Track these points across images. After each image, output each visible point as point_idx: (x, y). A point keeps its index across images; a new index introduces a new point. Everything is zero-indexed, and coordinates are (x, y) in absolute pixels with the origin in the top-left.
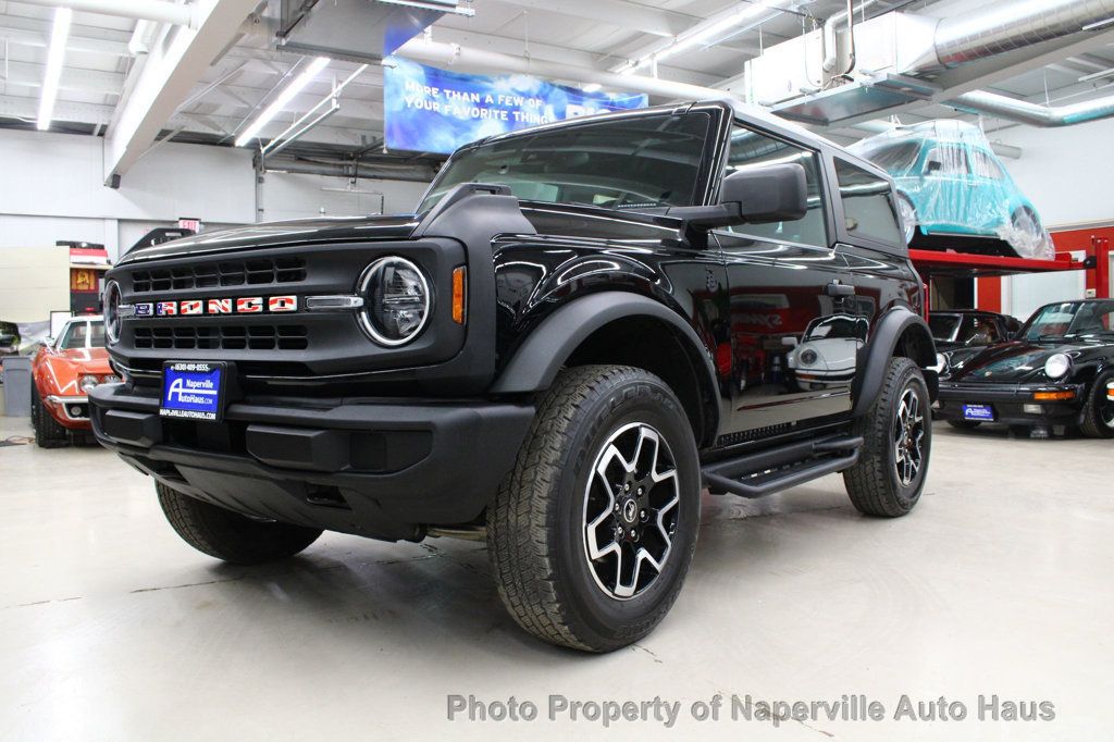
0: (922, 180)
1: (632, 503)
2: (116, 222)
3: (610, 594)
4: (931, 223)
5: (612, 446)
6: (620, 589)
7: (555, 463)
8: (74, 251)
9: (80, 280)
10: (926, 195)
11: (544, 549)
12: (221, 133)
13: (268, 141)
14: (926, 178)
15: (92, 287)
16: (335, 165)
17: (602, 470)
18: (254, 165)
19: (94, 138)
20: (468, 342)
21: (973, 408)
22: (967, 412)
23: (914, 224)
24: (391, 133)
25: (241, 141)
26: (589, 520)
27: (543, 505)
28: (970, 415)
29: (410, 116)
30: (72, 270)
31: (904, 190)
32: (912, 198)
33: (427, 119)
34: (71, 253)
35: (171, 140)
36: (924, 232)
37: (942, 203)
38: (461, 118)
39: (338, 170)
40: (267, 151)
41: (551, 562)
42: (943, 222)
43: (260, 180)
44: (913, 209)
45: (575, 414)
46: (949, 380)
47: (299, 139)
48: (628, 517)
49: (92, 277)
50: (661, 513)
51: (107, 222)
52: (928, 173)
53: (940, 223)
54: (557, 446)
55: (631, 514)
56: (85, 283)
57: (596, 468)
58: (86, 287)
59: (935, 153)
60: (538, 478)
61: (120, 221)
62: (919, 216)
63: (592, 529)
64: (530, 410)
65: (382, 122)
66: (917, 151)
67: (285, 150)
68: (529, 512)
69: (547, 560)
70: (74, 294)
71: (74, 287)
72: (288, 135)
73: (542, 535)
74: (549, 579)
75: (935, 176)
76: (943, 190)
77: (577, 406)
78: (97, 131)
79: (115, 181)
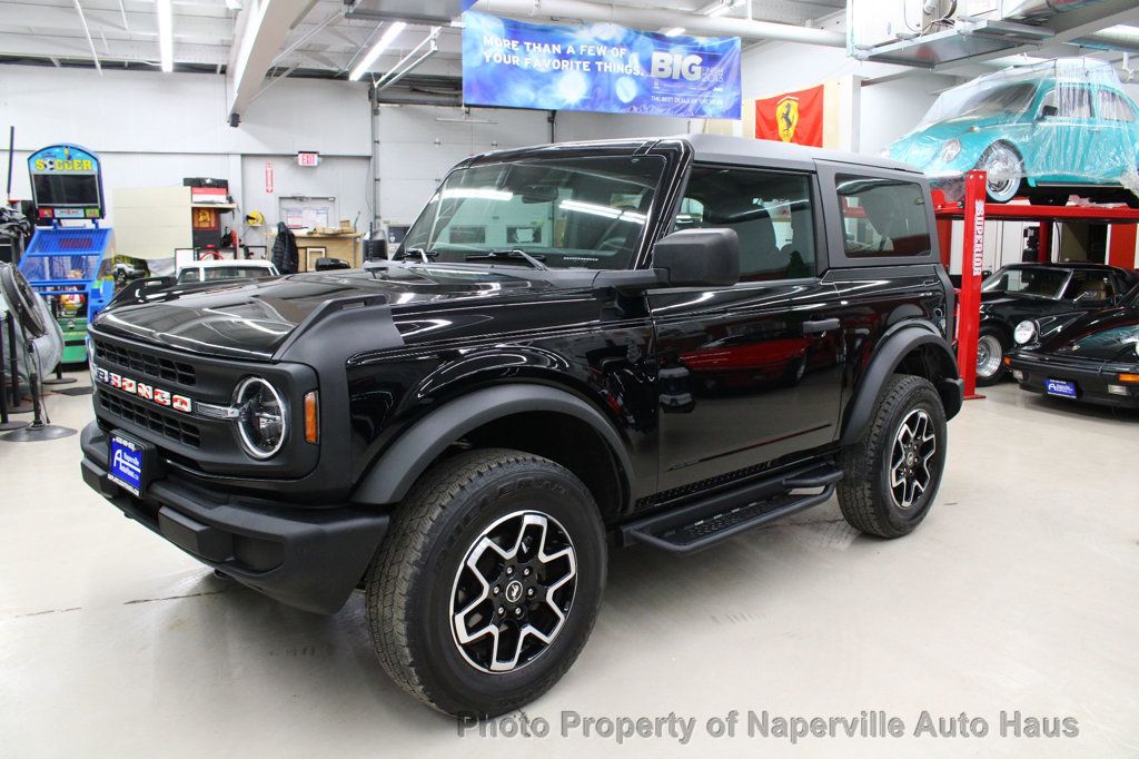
0: (1034, 127)
1: (515, 584)
2: (240, 157)
3: (486, 671)
4: (1040, 174)
5: (486, 538)
6: (496, 665)
7: (416, 563)
8: (197, 190)
9: (201, 219)
10: (1035, 146)
11: (404, 640)
12: (334, 69)
13: (378, 76)
14: (1041, 124)
15: (213, 225)
16: (450, 95)
17: (472, 563)
18: (370, 97)
19: (217, 76)
20: (322, 459)
21: (1056, 384)
22: (1050, 386)
23: (1020, 176)
24: (470, 90)
25: (355, 76)
26: (458, 609)
27: (402, 601)
28: (1052, 390)
29: (488, 71)
30: (193, 209)
31: (1011, 139)
32: (1020, 148)
33: (508, 72)
34: (192, 193)
35: (289, 76)
36: (1032, 183)
37: (1055, 152)
38: (542, 70)
39: (453, 99)
40: (380, 85)
41: (411, 651)
42: (1056, 172)
43: (375, 112)
44: (1020, 158)
45: (440, 516)
46: (1035, 351)
47: (413, 72)
48: (511, 598)
49: (213, 216)
50: (551, 591)
51: (231, 157)
52: (1041, 119)
53: (1051, 173)
54: (419, 547)
55: (514, 594)
56: (207, 221)
57: (466, 563)
58: (207, 225)
59: (1052, 96)
60: (400, 576)
61: (243, 155)
62: (1026, 168)
63: (460, 618)
64: (384, 520)
65: (460, 79)
66: (1032, 95)
67: (402, 81)
68: (392, 606)
69: (407, 651)
70: (196, 232)
71: (196, 225)
72: (400, 68)
73: (401, 628)
74: (411, 665)
75: (1051, 123)
76: (1058, 136)
77: (443, 507)
78: (219, 70)
79: (235, 120)
